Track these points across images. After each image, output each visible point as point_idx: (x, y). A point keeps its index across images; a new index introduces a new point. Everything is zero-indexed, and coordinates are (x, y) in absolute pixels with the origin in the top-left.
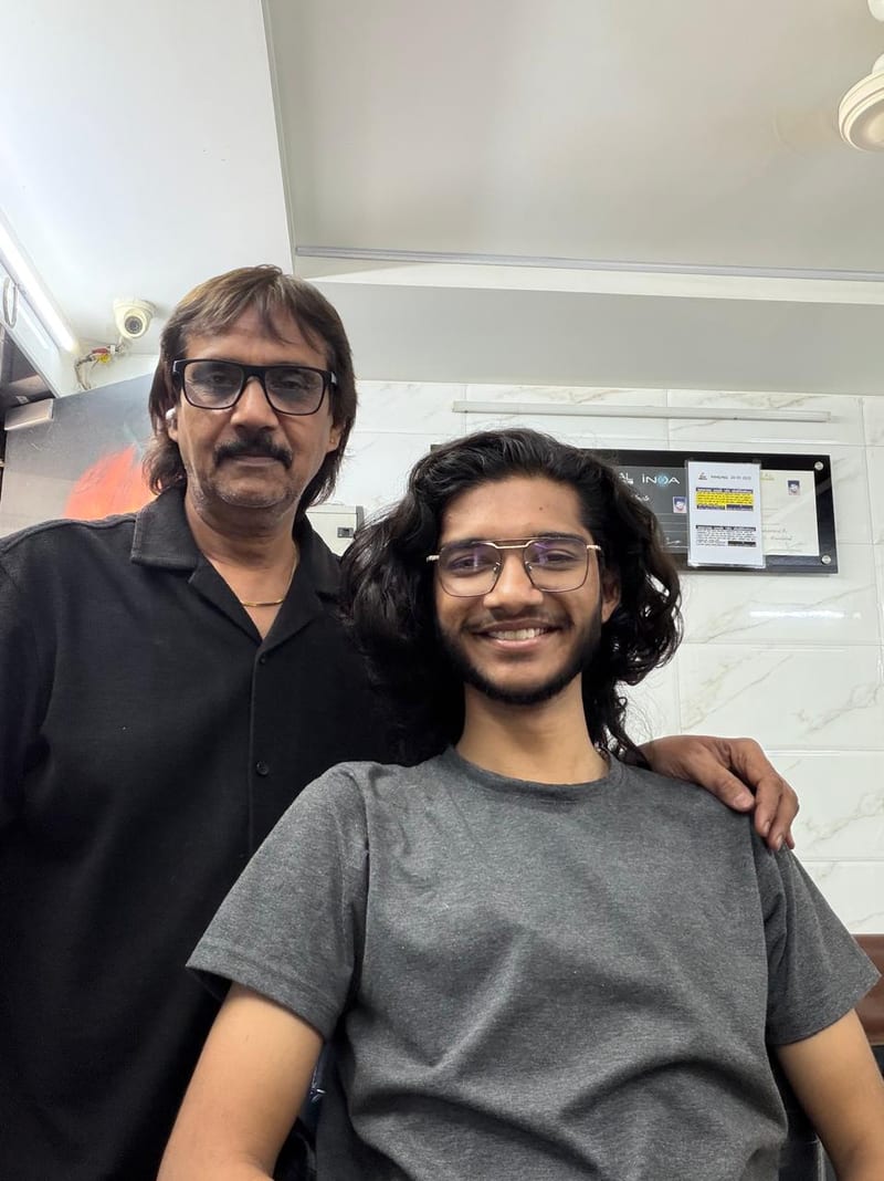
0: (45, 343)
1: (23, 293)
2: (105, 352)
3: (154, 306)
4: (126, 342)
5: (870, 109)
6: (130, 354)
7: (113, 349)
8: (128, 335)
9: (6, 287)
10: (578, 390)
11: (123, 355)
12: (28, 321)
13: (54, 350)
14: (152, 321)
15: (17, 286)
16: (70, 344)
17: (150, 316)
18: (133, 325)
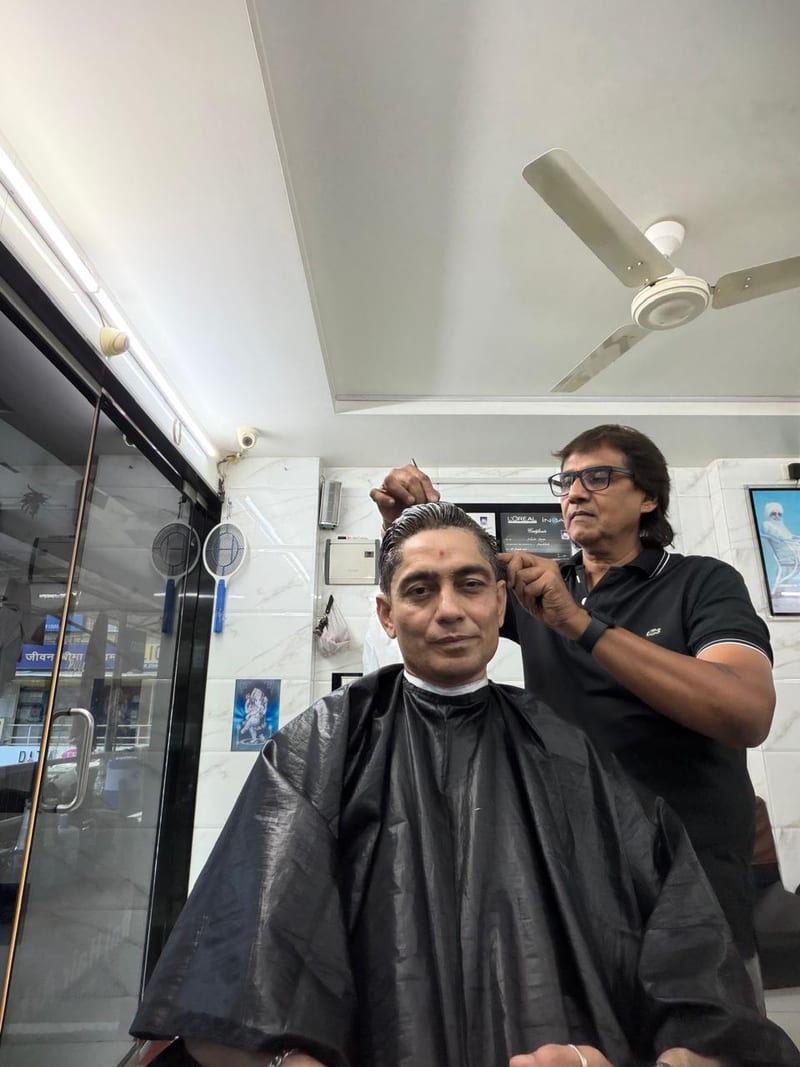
0: (199, 453)
1: (185, 426)
2: (234, 456)
3: (259, 431)
4: (245, 451)
5: (650, 305)
6: (248, 457)
7: (238, 455)
8: (244, 447)
9: (175, 423)
10: (502, 469)
11: (244, 458)
12: (189, 441)
13: (204, 457)
14: (258, 439)
15: (182, 422)
16: (213, 453)
17: (257, 436)
18: (247, 441)
